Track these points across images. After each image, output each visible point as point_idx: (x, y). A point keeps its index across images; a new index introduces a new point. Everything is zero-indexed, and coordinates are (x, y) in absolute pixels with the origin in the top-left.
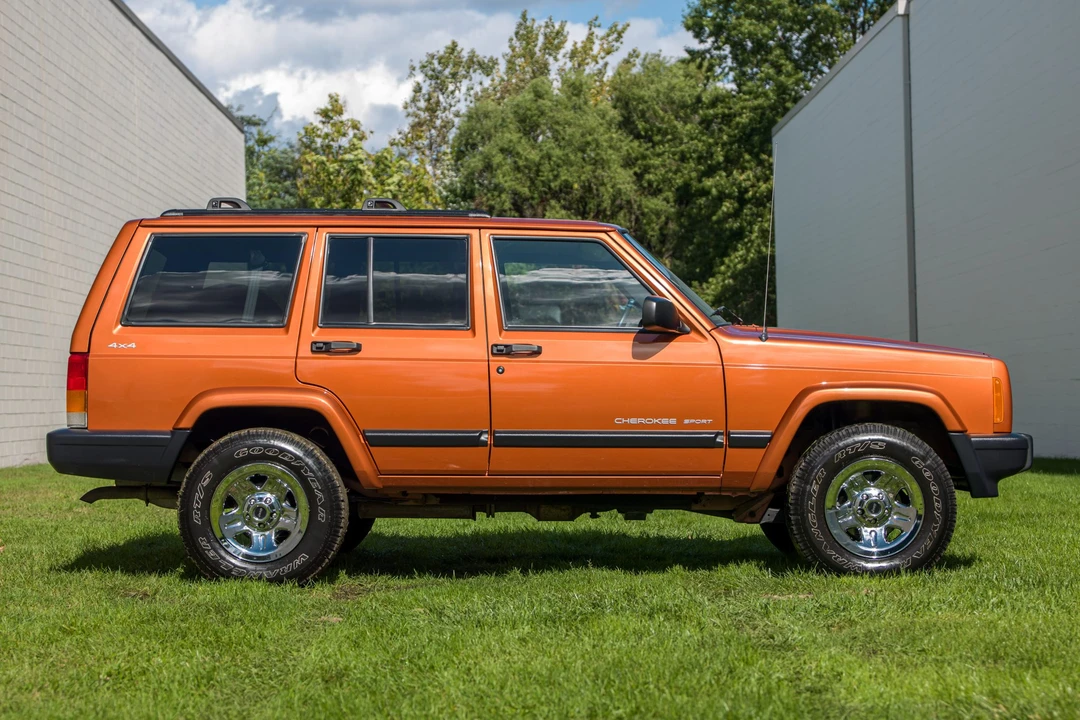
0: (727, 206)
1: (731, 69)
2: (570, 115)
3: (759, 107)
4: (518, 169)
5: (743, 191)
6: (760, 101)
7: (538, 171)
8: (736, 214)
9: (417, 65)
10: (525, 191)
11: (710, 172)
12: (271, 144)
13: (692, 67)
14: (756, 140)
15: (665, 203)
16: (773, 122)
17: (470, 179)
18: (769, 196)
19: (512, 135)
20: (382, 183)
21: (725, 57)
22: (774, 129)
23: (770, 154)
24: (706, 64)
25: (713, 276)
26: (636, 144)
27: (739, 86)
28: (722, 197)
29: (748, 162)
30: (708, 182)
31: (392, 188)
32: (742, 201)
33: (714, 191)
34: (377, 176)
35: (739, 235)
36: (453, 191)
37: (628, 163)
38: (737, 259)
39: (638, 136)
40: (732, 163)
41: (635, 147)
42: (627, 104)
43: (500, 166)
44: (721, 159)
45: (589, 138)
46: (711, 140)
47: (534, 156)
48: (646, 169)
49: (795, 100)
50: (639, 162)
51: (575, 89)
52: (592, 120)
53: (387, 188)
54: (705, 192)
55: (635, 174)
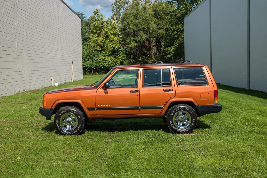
0: (175, 32)
1: (176, 5)
2: (143, 13)
3: (182, 13)
4: (133, 25)
5: (178, 29)
6: (182, 12)
7: (138, 25)
8: (177, 34)
9: (113, 3)
10: (135, 28)
11: (172, 26)
12: (85, 18)
13: (168, 5)
14: (181, 20)
15: (162, 31)
16: (185, 16)
17: (125, 26)
18: (183, 30)
19: (132, 18)
20: (107, 27)
21: (175, 3)
22: (184, 18)
23: (184, 22)
24: (171, 4)
25: (172, 46)
26: (157, 19)
27: (178, 8)
28: (174, 31)
29: (179, 24)
30: (171, 28)
31: (109, 28)
32: (178, 32)
33: (173, 30)
34: (106, 26)
35: (177, 38)
36: (121, 29)
37: (155, 23)
38: (177, 43)
39: (158, 18)
40: (176, 24)
41: (157, 20)
42: (155, 11)
43: (130, 24)
44: (174, 23)
45: (147, 19)
46: (172, 20)
47: (137, 22)
48: (159, 24)
49: (190, 12)
50: (158, 23)
51: (145, 8)
52: (147, 15)
54: (171, 30)
55: (157, 25)
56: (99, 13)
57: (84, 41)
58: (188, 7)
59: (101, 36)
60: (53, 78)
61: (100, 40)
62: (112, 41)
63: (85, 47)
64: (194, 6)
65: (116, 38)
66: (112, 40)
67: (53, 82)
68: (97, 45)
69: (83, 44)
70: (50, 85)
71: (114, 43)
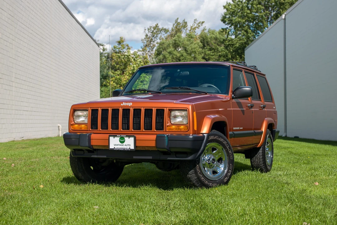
3: (242, 43)
4: (173, 58)
6: (241, 41)
9: (147, 29)
14: (240, 52)
16: (245, 47)
19: (171, 49)
21: (232, 29)
22: (245, 49)
23: (244, 55)
29: (238, 58)
31: (138, 63)
37: (204, 58)
40: (233, 58)
42: (204, 41)
43: (168, 58)
44: (230, 57)
45: (193, 50)
46: (227, 52)
49: (252, 41)
51: (190, 37)
52: (193, 46)
53: (137, 63)
56: (124, 43)
57: (102, 80)
58: (249, 34)
59: (126, 74)
60: (60, 125)
61: (125, 79)
62: (142, 82)
63: (103, 89)
64: (259, 33)
65: (148, 77)
66: (143, 80)
67: (60, 132)
68: (120, 87)
69: (102, 85)
70: (56, 135)
71: (144, 84)
